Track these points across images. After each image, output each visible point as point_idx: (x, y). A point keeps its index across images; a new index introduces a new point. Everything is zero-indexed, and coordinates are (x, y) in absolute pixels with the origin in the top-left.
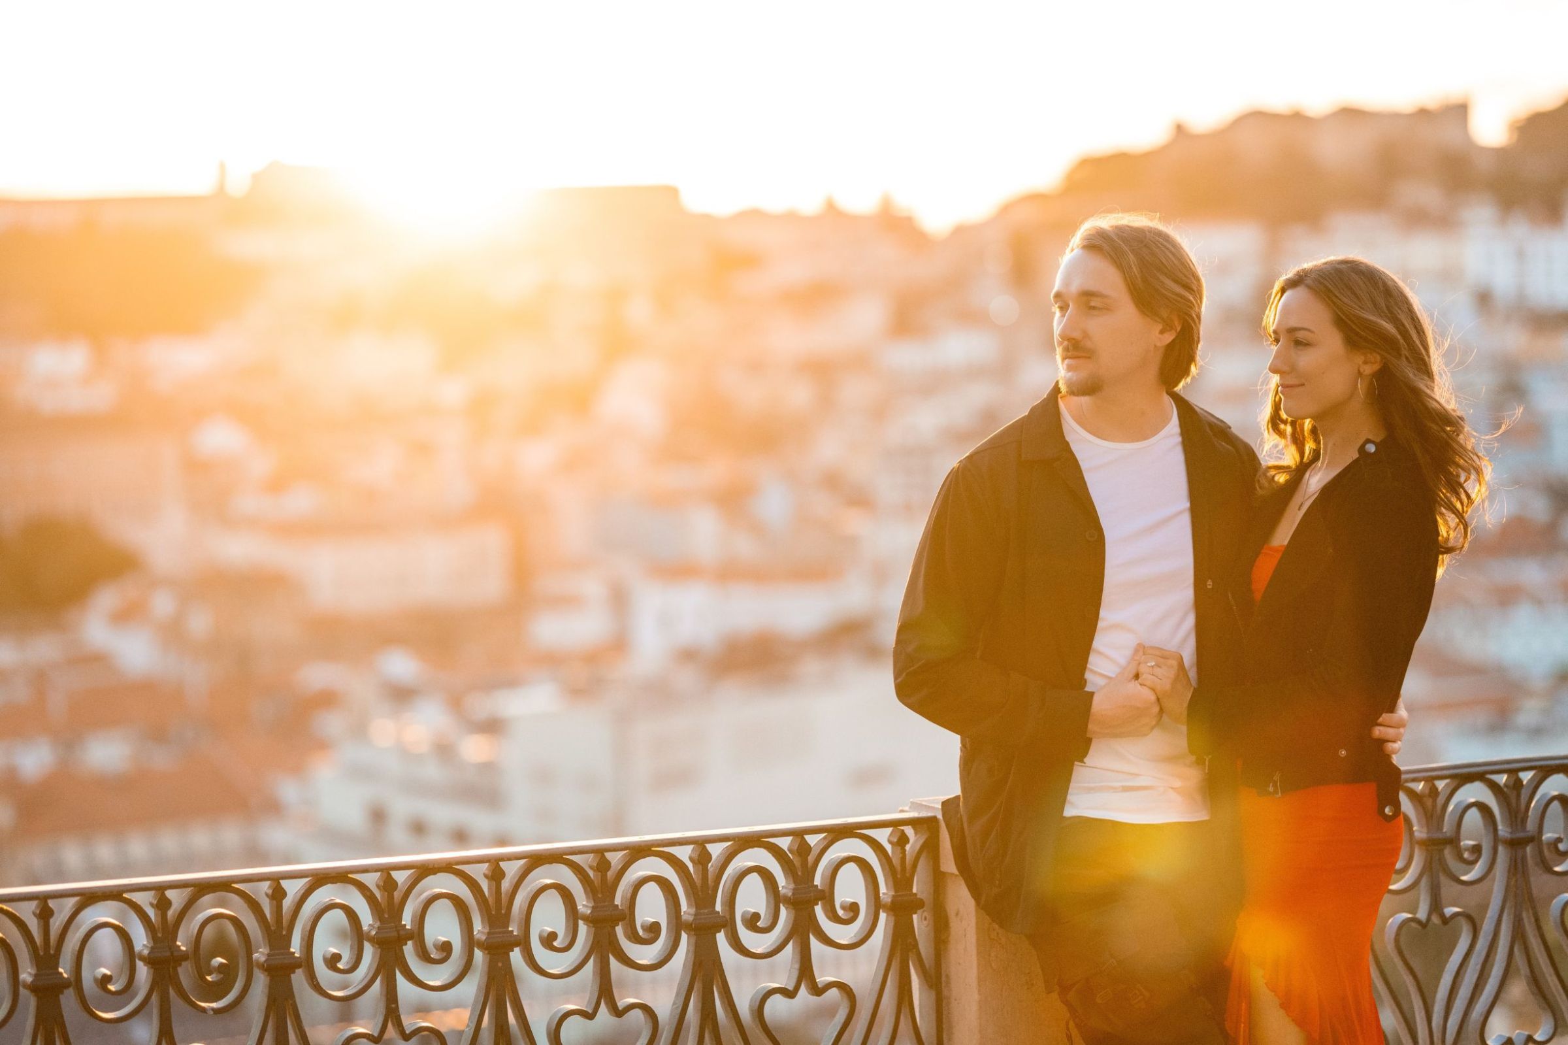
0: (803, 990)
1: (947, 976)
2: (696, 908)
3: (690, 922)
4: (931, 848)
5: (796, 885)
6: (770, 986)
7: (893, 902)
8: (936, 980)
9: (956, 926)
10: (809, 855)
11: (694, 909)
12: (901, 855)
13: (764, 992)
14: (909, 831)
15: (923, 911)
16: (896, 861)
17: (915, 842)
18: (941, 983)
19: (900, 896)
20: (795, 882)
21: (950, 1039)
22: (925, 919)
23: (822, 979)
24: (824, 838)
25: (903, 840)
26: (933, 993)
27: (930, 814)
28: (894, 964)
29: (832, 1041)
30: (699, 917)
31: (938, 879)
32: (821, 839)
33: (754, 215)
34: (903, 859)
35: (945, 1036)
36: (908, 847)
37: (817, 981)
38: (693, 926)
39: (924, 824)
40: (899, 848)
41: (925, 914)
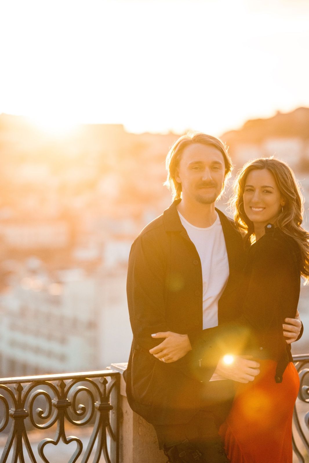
0: (61, 441)
1: (122, 436)
2: (16, 409)
3: (13, 414)
4: (117, 385)
5: (59, 400)
6: (46, 440)
7: (99, 407)
8: (117, 438)
9: (126, 417)
10: (65, 387)
11: (15, 409)
12: (104, 388)
13: (44, 442)
14: (109, 379)
15: (113, 410)
16: (102, 390)
17: (111, 382)
18: (119, 439)
19: (103, 404)
20: (58, 399)
21: (122, 461)
22: (114, 413)
23: (69, 437)
24: (72, 381)
25: (105, 382)
26: (115, 443)
27: (117, 372)
28: (100, 431)
29: (72, 462)
30: (16, 413)
31: (119, 397)
32: (71, 381)
33: (147, 134)
34: (105, 390)
35: (120, 460)
36: (107, 385)
37: (67, 438)
38: (14, 416)
39: (116, 376)
40: (103, 385)
41: (114, 411)
